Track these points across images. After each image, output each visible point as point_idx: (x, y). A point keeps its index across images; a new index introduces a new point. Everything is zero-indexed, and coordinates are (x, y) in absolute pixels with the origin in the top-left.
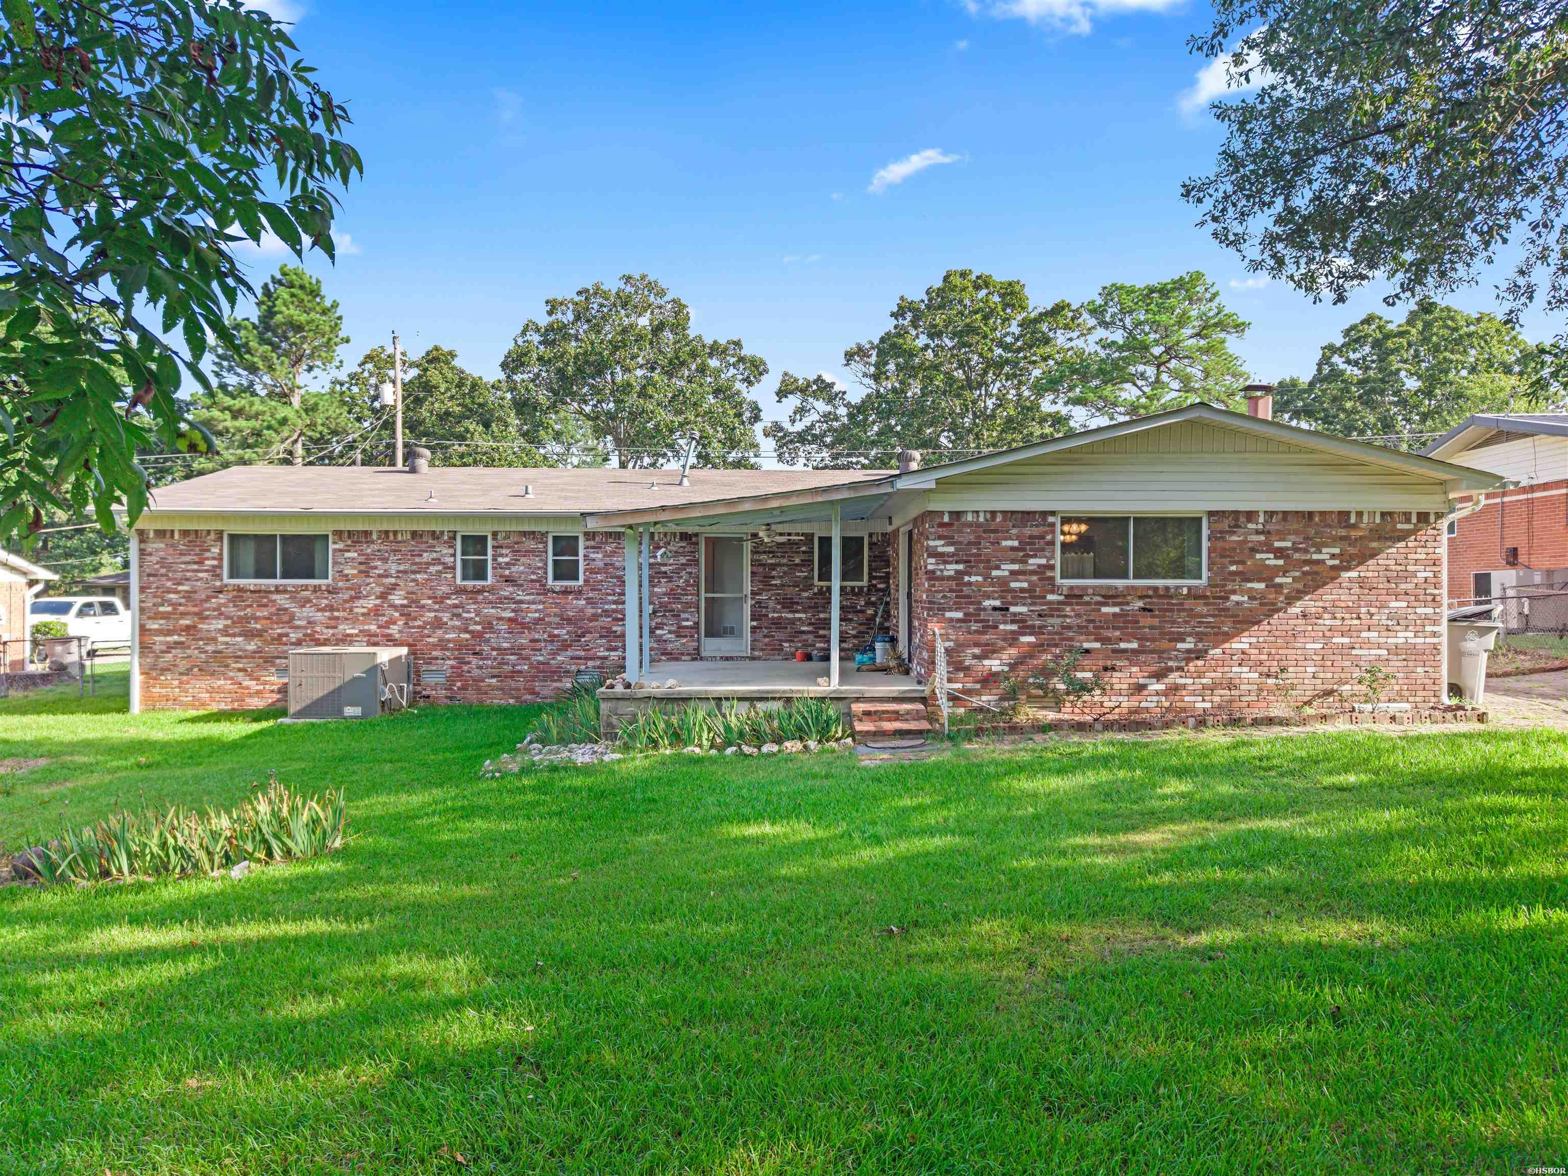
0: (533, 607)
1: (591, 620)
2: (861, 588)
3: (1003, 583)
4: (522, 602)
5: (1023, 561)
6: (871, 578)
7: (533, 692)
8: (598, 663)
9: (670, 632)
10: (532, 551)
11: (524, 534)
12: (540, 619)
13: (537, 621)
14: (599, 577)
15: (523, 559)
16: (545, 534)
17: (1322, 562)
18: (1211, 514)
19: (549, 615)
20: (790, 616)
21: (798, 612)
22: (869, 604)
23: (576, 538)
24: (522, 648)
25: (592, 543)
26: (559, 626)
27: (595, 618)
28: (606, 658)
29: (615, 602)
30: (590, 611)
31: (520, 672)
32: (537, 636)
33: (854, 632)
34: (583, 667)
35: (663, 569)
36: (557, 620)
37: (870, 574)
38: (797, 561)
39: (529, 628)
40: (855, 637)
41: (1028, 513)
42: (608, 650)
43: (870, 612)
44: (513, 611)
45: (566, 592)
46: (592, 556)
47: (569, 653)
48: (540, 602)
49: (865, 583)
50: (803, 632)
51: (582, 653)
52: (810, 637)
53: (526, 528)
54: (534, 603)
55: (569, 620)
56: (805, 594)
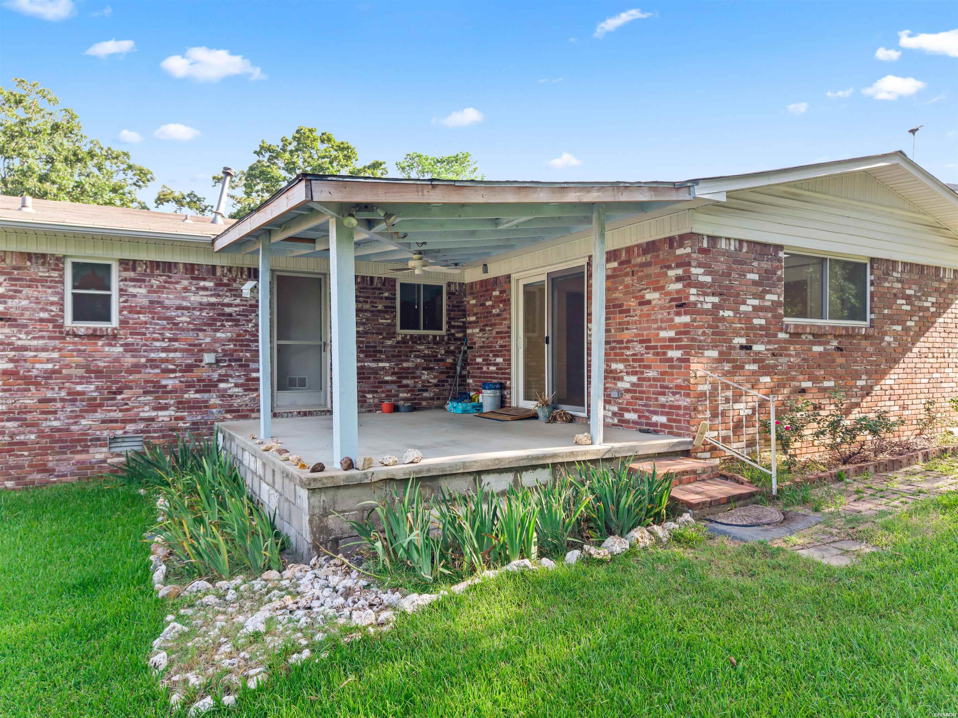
0: (43, 355)
1: (130, 372)
2: (442, 337)
3: (748, 318)
4: (25, 348)
5: (762, 298)
6: (450, 327)
7: (44, 469)
8: (142, 426)
9: (236, 385)
10: (43, 280)
11: (29, 256)
12: (53, 372)
13: (50, 375)
14: (142, 318)
15: (26, 291)
16: (60, 260)
17: (928, 309)
18: (872, 260)
19: (68, 366)
20: (373, 365)
21: (381, 361)
22: (449, 352)
23: (108, 267)
24: (25, 410)
25: (132, 274)
26: (82, 380)
27: (136, 368)
28: (152, 419)
29: (164, 350)
30: (129, 360)
31: (24, 443)
32: (50, 395)
33: (434, 381)
34: (119, 433)
35: (227, 310)
36: (81, 372)
37: (448, 323)
38: (380, 307)
39: (37, 384)
40: (436, 385)
41: (765, 245)
42: (155, 409)
43: (450, 360)
44: (11, 360)
45: (94, 336)
46: (132, 290)
47: (99, 415)
48: (54, 349)
49: (443, 332)
50: (387, 382)
51: (119, 415)
52: (394, 387)
53: (32, 249)
54: (44, 349)
55: (99, 373)
56: (389, 342)
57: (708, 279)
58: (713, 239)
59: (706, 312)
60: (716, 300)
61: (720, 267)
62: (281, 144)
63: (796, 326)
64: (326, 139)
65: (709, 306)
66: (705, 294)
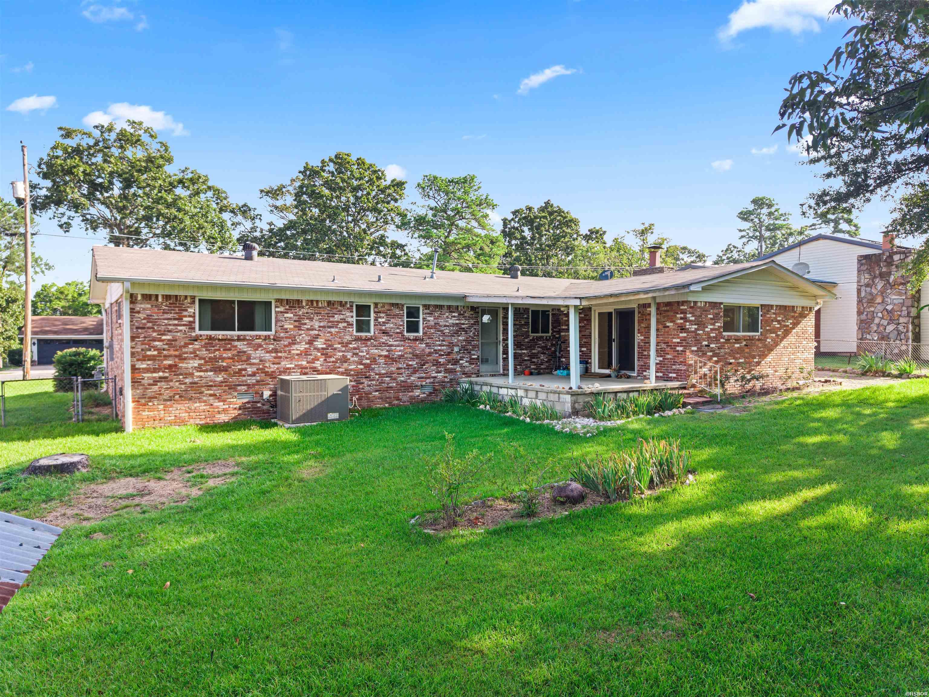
0: (398, 348)
1: (428, 356)
2: (550, 337)
3: (708, 333)
4: (391, 346)
5: (714, 324)
6: (553, 331)
7: (398, 399)
8: (432, 380)
9: (466, 362)
10: (397, 315)
11: (392, 305)
12: (402, 356)
13: (401, 357)
14: (432, 331)
15: (392, 320)
16: (402, 306)
17: (788, 326)
18: (762, 305)
19: (406, 353)
20: (520, 352)
21: (523, 349)
22: (552, 345)
23: (419, 308)
24: (392, 373)
25: (428, 311)
26: (412, 359)
27: (430, 354)
28: (435, 377)
29: (440, 345)
30: (427, 350)
31: (391, 387)
32: (400, 366)
33: (546, 360)
34: (424, 383)
35: (463, 326)
36: (411, 356)
37: (552, 329)
38: (523, 323)
39: (396, 361)
40: (547, 362)
41: (716, 303)
42: (437, 372)
43: (553, 349)
44: (388, 351)
45: (416, 339)
46: (429, 318)
47: (417, 375)
48: (402, 346)
49: (550, 334)
50: (526, 360)
51: (424, 375)
52: (528, 363)
53: (394, 301)
54: (398, 346)
55: (417, 356)
56: (526, 340)
57: (693, 318)
58: (695, 303)
59: (692, 332)
60: (696, 327)
61: (698, 313)
62: (320, 165)
63: (728, 336)
64: (360, 162)
65: (693, 329)
66: (692, 325)
